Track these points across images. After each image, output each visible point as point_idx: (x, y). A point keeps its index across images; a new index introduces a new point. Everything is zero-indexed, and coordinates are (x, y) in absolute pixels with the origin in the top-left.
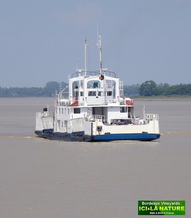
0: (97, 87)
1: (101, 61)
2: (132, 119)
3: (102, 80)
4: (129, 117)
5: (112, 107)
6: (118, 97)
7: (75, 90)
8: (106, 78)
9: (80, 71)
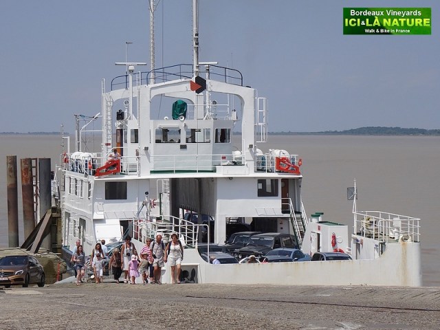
0: (185, 115)
1: (195, 33)
2: (295, 216)
3: (198, 92)
4: (285, 209)
5: (230, 178)
6: (251, 146)
7: (118, 124)
8: (213, 85)
9: (131, 68)
